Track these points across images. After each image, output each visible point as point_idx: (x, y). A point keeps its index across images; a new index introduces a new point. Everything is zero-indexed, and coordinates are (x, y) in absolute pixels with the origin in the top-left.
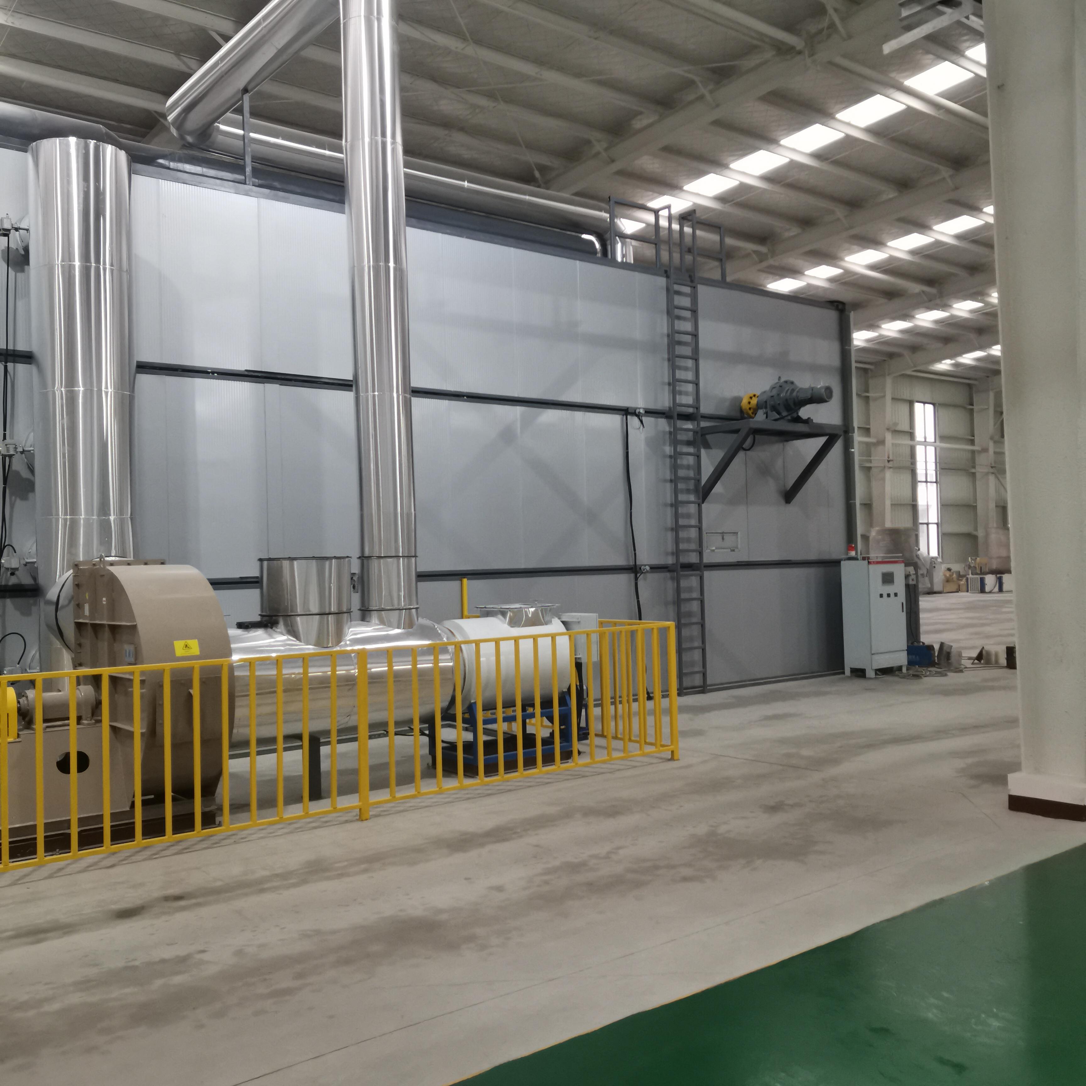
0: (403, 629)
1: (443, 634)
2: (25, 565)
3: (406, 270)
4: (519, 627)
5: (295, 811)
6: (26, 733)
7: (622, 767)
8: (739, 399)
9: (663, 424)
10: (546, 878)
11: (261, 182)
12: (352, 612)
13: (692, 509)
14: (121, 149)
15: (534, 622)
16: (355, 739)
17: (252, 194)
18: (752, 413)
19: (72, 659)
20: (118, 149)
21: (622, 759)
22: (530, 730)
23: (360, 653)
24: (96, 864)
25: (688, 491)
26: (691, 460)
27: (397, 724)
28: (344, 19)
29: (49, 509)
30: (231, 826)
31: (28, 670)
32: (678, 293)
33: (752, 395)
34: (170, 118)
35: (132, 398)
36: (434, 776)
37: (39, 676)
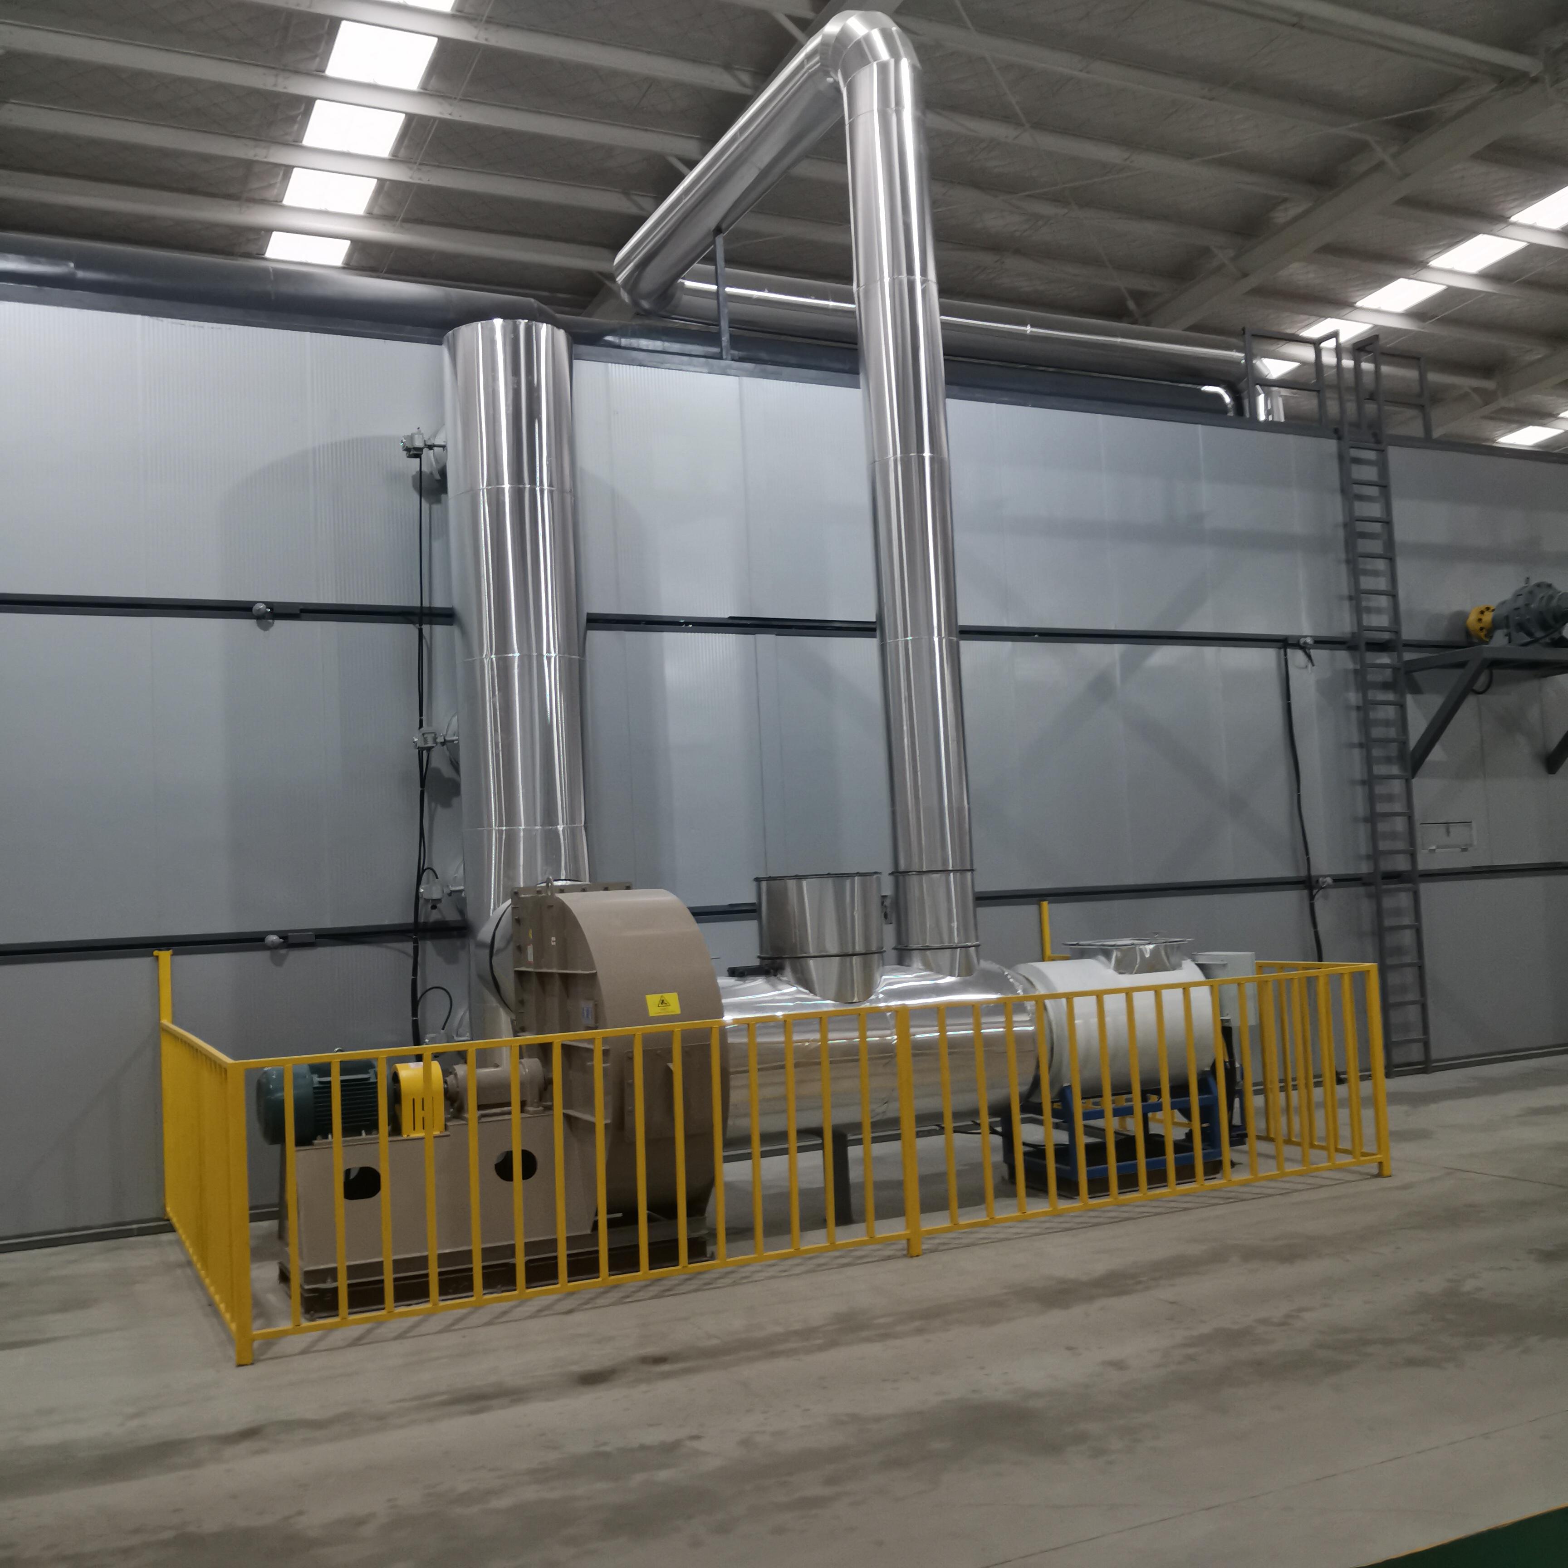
0: (958, 976)
1: (1016, 984)
2: (450, 894)
3: (946, 460)
4: (1131, 973)
5: (816, 1240)
6: (457, 1123)
7: (1300, 1187)
8: (1462, 616)
9: (1343, 659)
10: (1191, 1351)
11: (741, 354)
12: (885, 951)
13: (1397, 787)
14: (559, 327)
15: (1153, 965)
16: (897, 1137)
17: (733, 372)
18: (1486, 636)
19: (512, 1021)
20: (555, 328)
21: (1300, 1174)
22: (1154, 1129)
23: (899, 1012)
24: (548, 1307)
25: (1388, 760)
26: (1390, 712)
27: (957, 1116)
28: (850, 118)
29: (479, 817)
30: (729, 1260)
31: (456, 1038)
32: (1357, 461)
33: (1483, 608)
34: (620, 279)
35: (582, 664)
36: (1013, 1194)
37: (472, 1046)
